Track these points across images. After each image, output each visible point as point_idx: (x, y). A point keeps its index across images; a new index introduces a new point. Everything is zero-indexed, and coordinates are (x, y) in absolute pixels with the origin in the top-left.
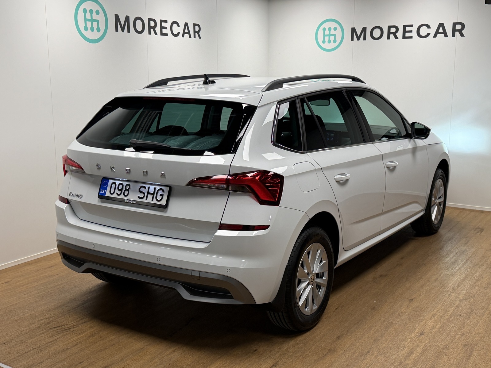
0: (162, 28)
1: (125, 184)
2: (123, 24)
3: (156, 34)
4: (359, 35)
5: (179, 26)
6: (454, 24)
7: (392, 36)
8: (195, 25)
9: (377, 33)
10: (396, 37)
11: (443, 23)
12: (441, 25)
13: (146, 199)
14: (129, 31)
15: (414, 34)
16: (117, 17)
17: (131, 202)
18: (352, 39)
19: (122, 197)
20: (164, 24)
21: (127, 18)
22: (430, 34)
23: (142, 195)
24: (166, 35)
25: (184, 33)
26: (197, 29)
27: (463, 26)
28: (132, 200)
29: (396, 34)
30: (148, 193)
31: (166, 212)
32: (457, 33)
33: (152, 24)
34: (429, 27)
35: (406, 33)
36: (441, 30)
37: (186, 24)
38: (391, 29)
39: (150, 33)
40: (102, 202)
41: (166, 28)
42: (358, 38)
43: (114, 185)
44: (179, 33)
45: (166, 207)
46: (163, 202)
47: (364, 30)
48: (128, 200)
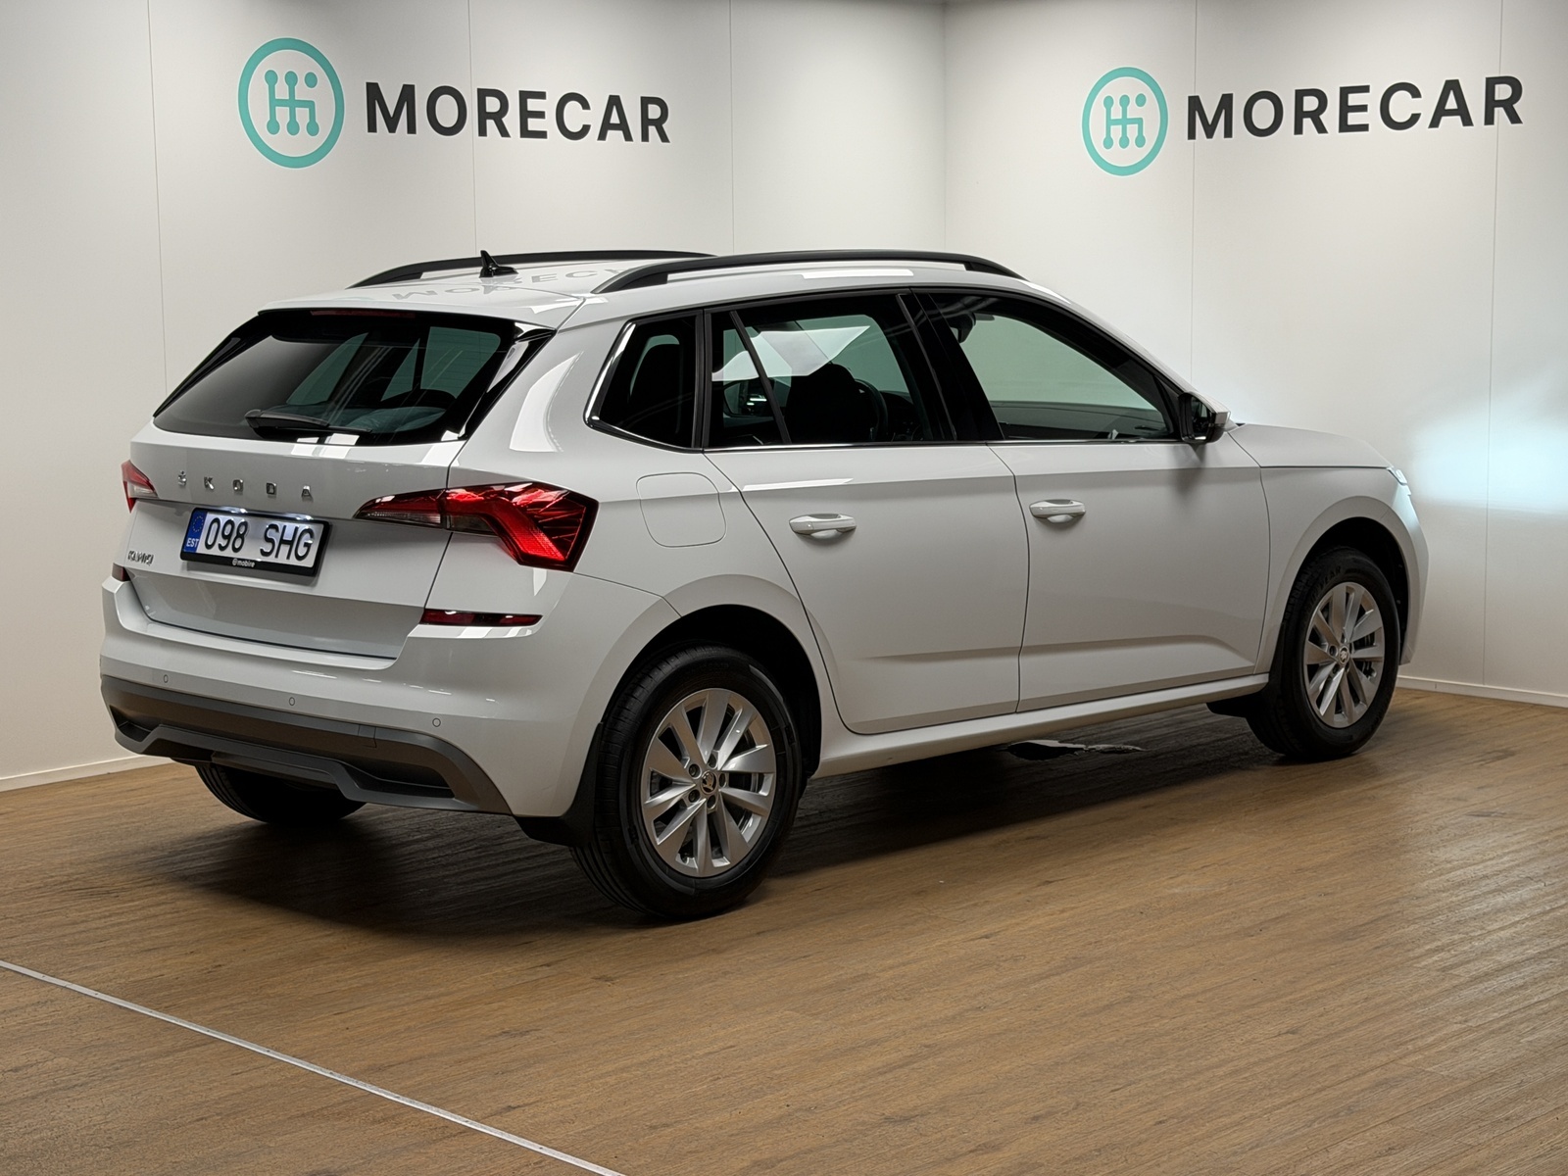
0: (525, 114)
1: (238, 520)
2: (391, 110)
3: (504, 133)
4: (1210, 119)
5: (585, 105)
6: (1491, 83)
7: (1307, 122)
8: (646, 102)
9: (1263, 114)
10: (1321, 129)
11: (1457, 81)
12: (1452, 86)
13: (277, 556)
14: (412, 129)
15: (1373, 117)
16: (374, 92)
17: (245, 564)
18: (1192, 135)
19: (228, 553)
20: (533, 105)
21: (408, 94)
22: (1419, 114)
23: (267, 548)
24: (542, 135)
25: (606, 126)
26: (654, 112)
27: (1516, 85)
28: (248, 560)
29: (1321, 117)
30: (283, 542)
31: (314, 585)
32: (1500, 113)
33: (493, 105)
34: (1415, 93)
35: (1350, 115)
36: (1451, 102)
37: (614, 102)
38: (1306, 99)
39: (483, 132)
40: (189, 569)
41: (540, 115)
42: (1210, 131)
43: (215, 525)
44: (586, 129)
45: (312, 573)
46: (309, 562)
47: (1226, 102)
48: (239, 559)
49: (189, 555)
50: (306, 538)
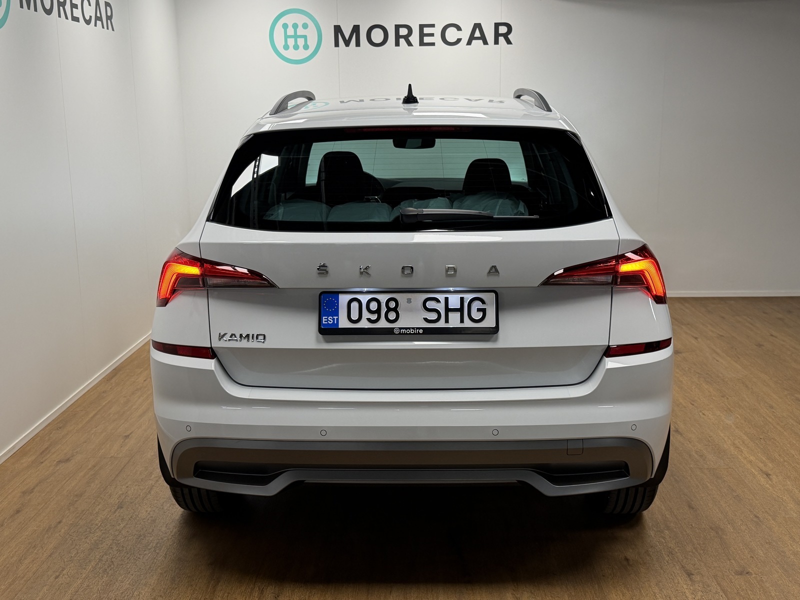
0: (72, 5)
1: (383, 298)
3: (66, 16)
4: (347, 37)
6: (497, 25)
7: (402, 41)
8: (106, 4)
10: (410, 44)
11: (480, 24)
12: (478, 26)
13: (447, 321)
14: (36, 10)
15: (437, 39)
17: (411, 331)
18: (337, 45)
22: (461, 39)
23: (434, 316)
24: (78, 20)
25: (96, 17)
26: (109, 11)
27: (509, 28)
28: (412, 328)
29: (409, 38)
30: (448, 310)
31: (495, 340)
32: (501, 39)
34: (459, 28)
35: (425, 38)
36: (477, 33)
37: (98, 3)
38: (401, 29)
39: (59, 15)
40: (328, 342)
42: (347, 43)
43: (355, 305)
44: (91, 18)
45: (495, 330)
46: (489, 322)
47: (356, 29)
48: (401, 329)
49: (329, 331)
50: (477, 305)
